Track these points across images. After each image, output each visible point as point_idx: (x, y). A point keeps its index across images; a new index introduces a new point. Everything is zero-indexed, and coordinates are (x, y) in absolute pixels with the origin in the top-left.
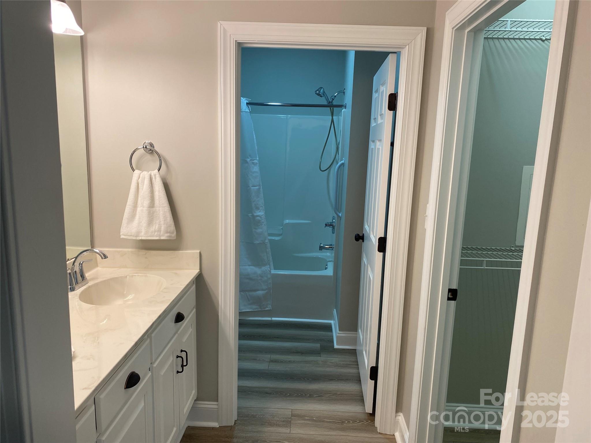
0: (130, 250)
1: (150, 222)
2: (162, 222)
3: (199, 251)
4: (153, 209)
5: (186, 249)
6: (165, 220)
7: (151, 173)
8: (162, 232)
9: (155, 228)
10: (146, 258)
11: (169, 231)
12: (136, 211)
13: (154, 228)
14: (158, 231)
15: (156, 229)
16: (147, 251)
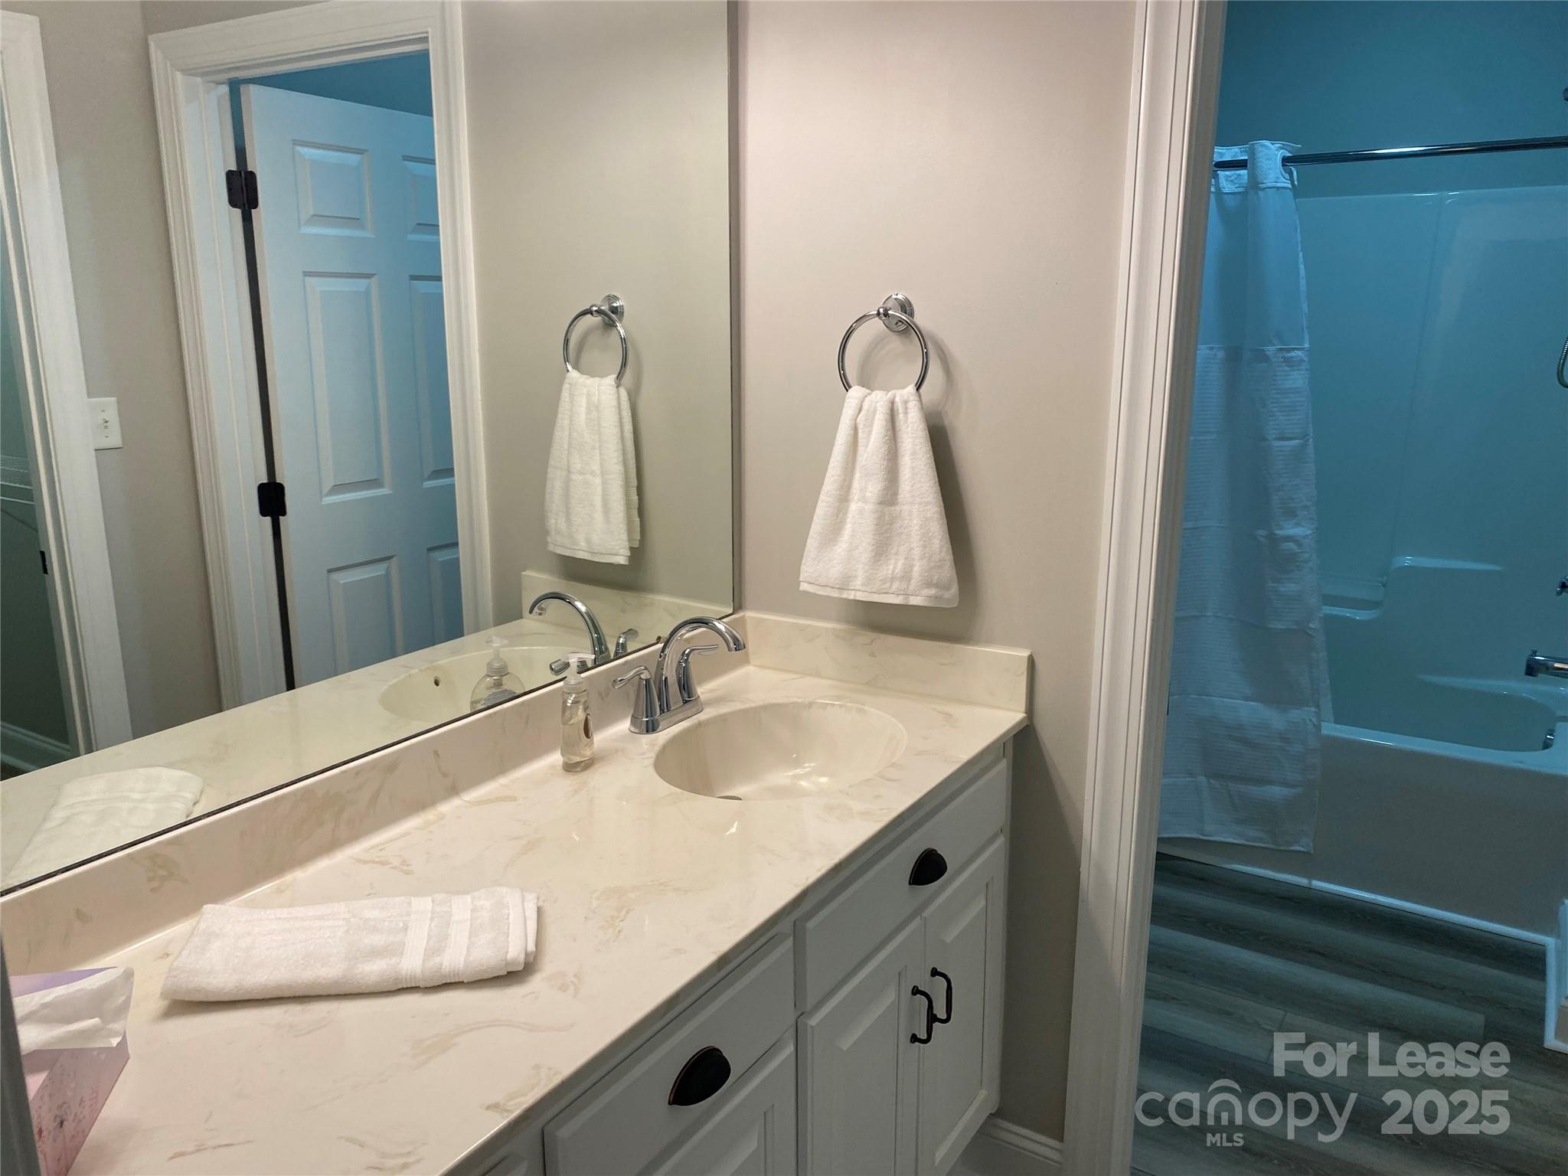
0: (830, 625)
1: (882, 548)
2: (917, 552)
3: (1026, 653)
4: (893, 508)
5: (989, 642)
6: (925, 547)
7: (895, 397)
8: (914, 583)
9: (895, 568)
10: (872, 655)
11: (935, 581)
12: (846, 513)
13: (891, 567)
14: (903, 577)
15: (897, 571)
16: (874, 635)
